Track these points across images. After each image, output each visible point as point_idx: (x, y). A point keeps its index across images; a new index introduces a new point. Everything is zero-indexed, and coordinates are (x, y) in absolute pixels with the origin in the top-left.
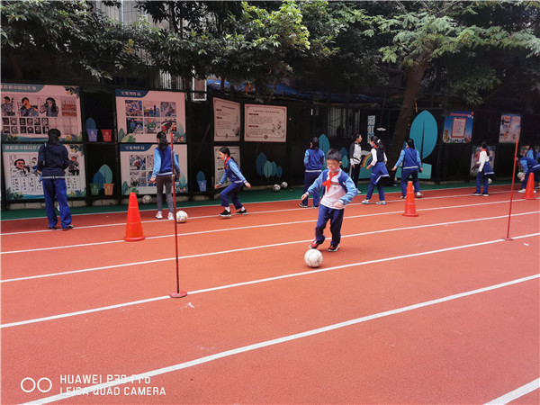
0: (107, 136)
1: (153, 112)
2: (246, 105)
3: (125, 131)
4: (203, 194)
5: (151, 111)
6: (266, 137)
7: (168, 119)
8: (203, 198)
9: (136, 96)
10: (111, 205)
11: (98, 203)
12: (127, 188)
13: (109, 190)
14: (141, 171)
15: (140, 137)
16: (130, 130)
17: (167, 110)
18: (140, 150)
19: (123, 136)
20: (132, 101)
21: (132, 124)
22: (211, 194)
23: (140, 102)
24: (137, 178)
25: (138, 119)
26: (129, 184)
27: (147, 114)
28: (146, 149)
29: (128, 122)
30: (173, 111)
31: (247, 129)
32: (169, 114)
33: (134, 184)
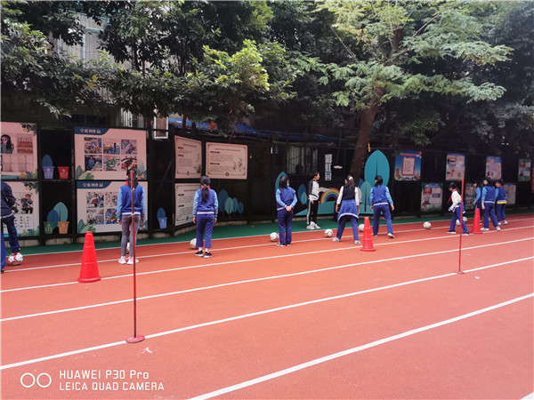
0: (63, 173)
1: (113, 150)
2: (207, 143)
4: (163, 231)
5: (111, 149)
6: (227, 174)
7: (129, 156)
8: (162, 235)
9: (96, 134)
10: (65, 244)
11: (51, 242)
12: (84, 226)
13: (63, 229)
15: (98, 174)
17: (128, 147)
18: (99, 188)
19: (81, 173)
20: (91, 139)
21: (91, 161)
22: (172, 231)
23: (100, 140)
24: (94, 216)
25: (97, 156)
26: (85, 222)
27: (106, 151)
28: (105, 186)
30: (134, 149)
31: (209, 167)
32: (129, 152)
33: (91, 222)
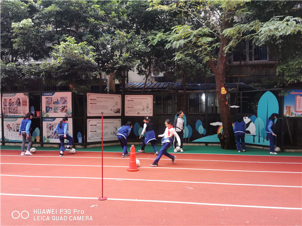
0: (38, 114)
1: (57, 103)
2: (126, 96)
3: (45, 112)
4: (80, 144)
5: (56, 102)
7: (64, 105)
8: (80, 147)
9: (50, 95)
10: (39, 147)
12: (45, 139)
13: (38, 140)
14: (51, 131)
15: (51, 114)
16: (47, 111)
17: (63, 101)
18: (51, 121)
19: (44, 114)
20: (48, 98)
21: (48, 108)
22: (85, 144)
23: (51, 98)
24: (49, 134)
25: (50, 106)
26: (46, 137)
27: (54, 103)
28: (54, 120)
29: (46, 107)
30: (66, 101)
31: (126, 109)
32: (64, 103)
33: (48, 137)
